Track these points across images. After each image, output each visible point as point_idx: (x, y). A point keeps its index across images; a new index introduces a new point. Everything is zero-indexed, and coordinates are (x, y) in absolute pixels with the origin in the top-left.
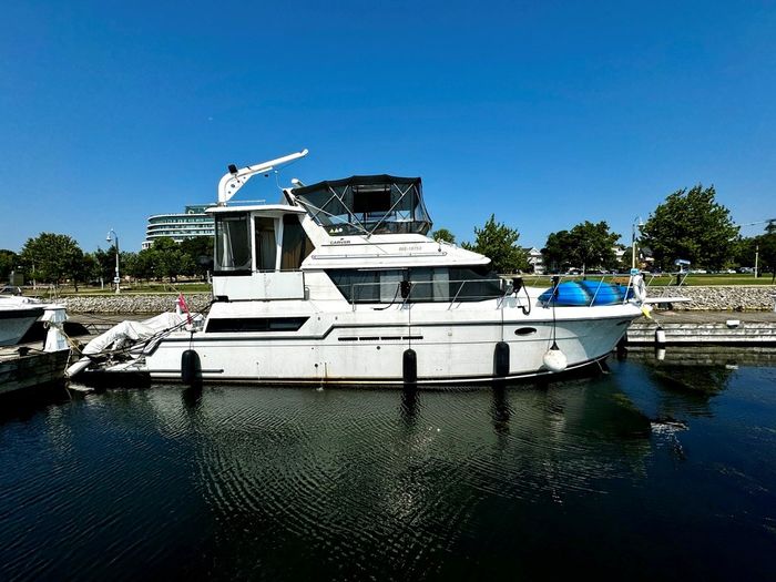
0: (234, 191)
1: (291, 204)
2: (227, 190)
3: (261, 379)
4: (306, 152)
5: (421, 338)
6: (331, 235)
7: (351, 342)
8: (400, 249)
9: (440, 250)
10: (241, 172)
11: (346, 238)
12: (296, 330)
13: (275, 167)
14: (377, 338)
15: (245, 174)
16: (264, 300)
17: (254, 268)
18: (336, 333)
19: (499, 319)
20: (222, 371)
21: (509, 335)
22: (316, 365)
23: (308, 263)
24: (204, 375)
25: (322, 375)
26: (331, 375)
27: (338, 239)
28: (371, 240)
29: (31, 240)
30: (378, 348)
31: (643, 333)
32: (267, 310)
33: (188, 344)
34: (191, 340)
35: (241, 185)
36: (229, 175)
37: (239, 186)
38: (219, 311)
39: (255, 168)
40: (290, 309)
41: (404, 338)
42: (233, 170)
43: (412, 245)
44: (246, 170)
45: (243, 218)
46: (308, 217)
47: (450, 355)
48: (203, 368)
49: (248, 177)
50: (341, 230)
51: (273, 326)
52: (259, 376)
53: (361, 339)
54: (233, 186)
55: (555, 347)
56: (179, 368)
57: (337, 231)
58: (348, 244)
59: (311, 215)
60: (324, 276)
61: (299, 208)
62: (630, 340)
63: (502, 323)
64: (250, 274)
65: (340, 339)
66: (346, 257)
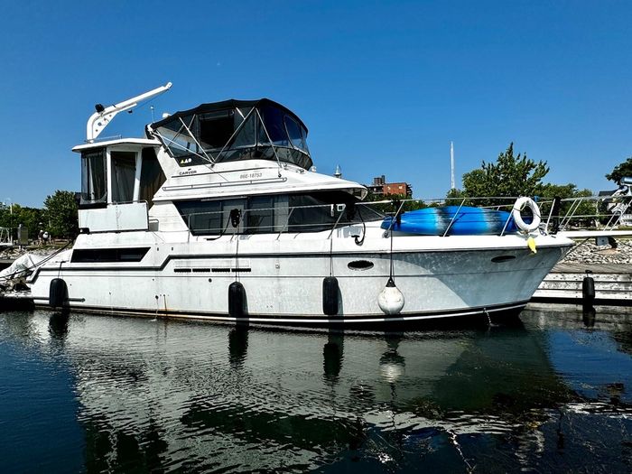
0: (101, 129)
1: (150, 137)
2: (95, 128)
3: (114, 309)
4: (169, 85)
5: (249, 270)
6: (181, 165)
7: (184, 274)
8: (242, 177)
9: (280, 176)
10: (107, 110)
11: (193, 168)
12: (139, 260)
13: (138, 103)
14: (208, 270)
15: (111, 112)
16: (117, 232)
17: (109, 200)
18: (173, 264)
19: (327, 250)
20: (83, 300)
21: (340, 268)
22: (157, 297)
23: (160, 195)
24: (71, 303)
25: (162, 308)
26: (170, 308)
27: (185, 169)
28: (215, 169)
29: (49, 197)
30: (210, 280)
31: (622, 288)
32: (118, 241)
33: (56, 273)
34: (60, 269)
35: (107, 123)
36: (96, 114)
37: (105, 124)
38: (82, 242)
39: (119, 106)
40: (135, 239)
41: (233, 270)
42: (100, 109)
43: (252, 172)
44: (112, 108)
45: (100, 154)
46: (162, 149)
47: (279, 290)
48: (70, 297)
49: (114, 114)
50: (190, 160)
51: (122, 257)
52: (112, 306)
53: (195, 270)
54: (100, 124)
55: (391, 284)
56: (48, 296)
57: (186, 161)
58: (194, 174)
59: (165, 147)
60: (172, 207)
61: (156, 141)
62: (598, 296)
63: (331, 255)
64: (106, 207)
65: (176, 271)
66: (192, 187)
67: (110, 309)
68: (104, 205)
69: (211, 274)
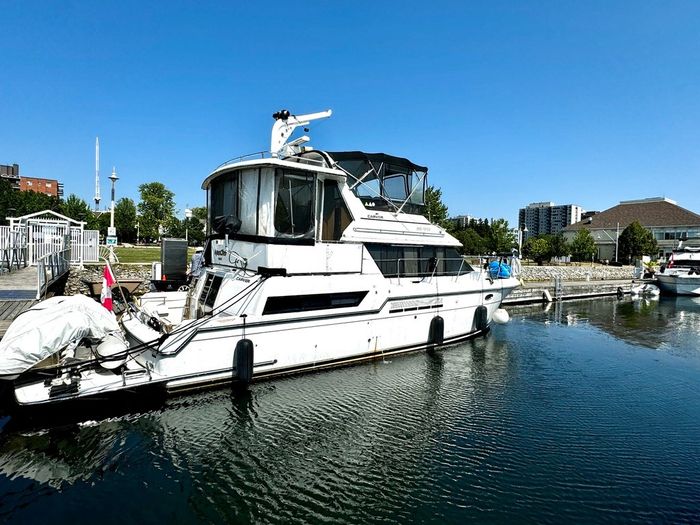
0: (283, 142)
1: (330, 167)
3: (317, 364)
4: (330, 112)
5: (441, 306)
6: (367, 208)
7: (397, 314)
8: (417, 229)
9: (441, 232)
11: (379, 213)
12: (356, 304)
14: (415, 309)
16: (326, 274)
18: (389, 306)
19: (481, 288)
20: (276, 361)
22: (369, 340)
23: (351, 235)
24: (256, 369)
25: (372, 349)
26: (379, 349)
27: (373, 213)
28: (399, 218)
30: (415, 317)
32: (329, 284)
33: (240, 331)
34: (244, 326)
43: (424, 225)
46: (346, 186)
47: (455, 318)
48: (256, 361)
50: (374, 204)
51: (334, 302)
52: (315, 361)
53: (406, 310)
54: (282, 136)
57: (370, 205)
58: (381, 219)
60: (364, 249)
63: (482, 292)
64: (313, 245)
65: (391, 312)
66: (381, 232)
67: (312, 365)
68: (310, 242)
69: (418, 311)
